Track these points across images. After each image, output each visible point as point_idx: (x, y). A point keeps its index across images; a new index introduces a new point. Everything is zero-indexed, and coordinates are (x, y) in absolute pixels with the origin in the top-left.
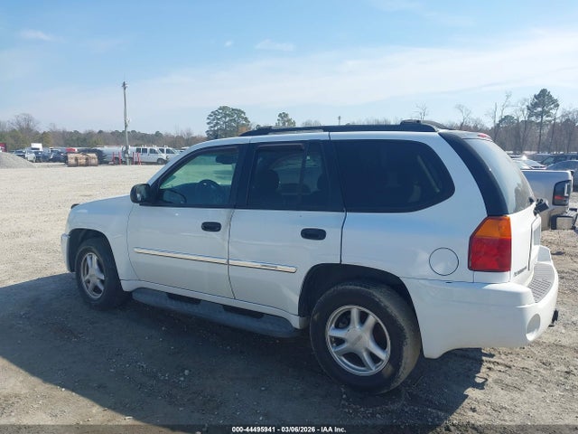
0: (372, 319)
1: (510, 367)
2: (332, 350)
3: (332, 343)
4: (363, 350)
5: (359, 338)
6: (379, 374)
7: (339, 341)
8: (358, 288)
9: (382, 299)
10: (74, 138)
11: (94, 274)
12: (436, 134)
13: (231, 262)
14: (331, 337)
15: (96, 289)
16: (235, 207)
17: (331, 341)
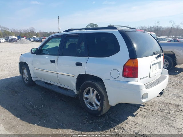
0: (95, 92)
1: (148, 110)
2: (85, 101)
3: (85, 99)
4: (93, 102)
5: (92, 98)
6: (97, 110)
7: (87, 99)
8: (91, 82)
9: (98, 86)
10: (46, 34)
11: (26, 75)
12: (117, 30)
13: (58, 73)
14: (85, 97)
15: (27, 80)
16: (59, 55)
17: (85, 98)
